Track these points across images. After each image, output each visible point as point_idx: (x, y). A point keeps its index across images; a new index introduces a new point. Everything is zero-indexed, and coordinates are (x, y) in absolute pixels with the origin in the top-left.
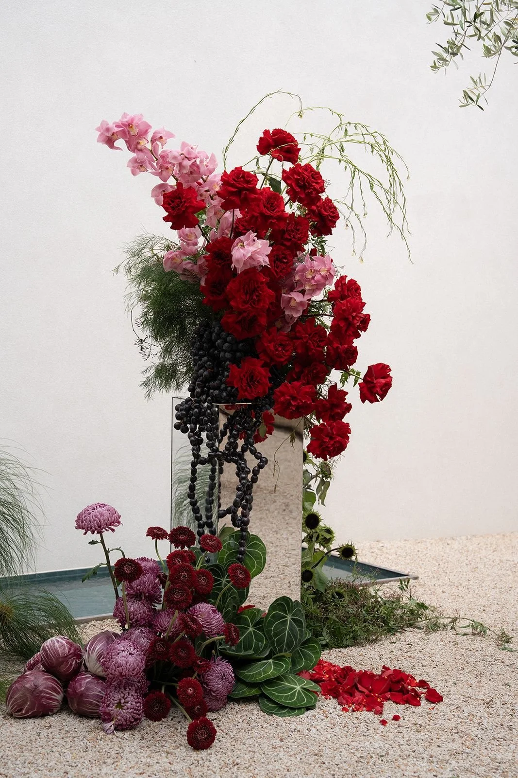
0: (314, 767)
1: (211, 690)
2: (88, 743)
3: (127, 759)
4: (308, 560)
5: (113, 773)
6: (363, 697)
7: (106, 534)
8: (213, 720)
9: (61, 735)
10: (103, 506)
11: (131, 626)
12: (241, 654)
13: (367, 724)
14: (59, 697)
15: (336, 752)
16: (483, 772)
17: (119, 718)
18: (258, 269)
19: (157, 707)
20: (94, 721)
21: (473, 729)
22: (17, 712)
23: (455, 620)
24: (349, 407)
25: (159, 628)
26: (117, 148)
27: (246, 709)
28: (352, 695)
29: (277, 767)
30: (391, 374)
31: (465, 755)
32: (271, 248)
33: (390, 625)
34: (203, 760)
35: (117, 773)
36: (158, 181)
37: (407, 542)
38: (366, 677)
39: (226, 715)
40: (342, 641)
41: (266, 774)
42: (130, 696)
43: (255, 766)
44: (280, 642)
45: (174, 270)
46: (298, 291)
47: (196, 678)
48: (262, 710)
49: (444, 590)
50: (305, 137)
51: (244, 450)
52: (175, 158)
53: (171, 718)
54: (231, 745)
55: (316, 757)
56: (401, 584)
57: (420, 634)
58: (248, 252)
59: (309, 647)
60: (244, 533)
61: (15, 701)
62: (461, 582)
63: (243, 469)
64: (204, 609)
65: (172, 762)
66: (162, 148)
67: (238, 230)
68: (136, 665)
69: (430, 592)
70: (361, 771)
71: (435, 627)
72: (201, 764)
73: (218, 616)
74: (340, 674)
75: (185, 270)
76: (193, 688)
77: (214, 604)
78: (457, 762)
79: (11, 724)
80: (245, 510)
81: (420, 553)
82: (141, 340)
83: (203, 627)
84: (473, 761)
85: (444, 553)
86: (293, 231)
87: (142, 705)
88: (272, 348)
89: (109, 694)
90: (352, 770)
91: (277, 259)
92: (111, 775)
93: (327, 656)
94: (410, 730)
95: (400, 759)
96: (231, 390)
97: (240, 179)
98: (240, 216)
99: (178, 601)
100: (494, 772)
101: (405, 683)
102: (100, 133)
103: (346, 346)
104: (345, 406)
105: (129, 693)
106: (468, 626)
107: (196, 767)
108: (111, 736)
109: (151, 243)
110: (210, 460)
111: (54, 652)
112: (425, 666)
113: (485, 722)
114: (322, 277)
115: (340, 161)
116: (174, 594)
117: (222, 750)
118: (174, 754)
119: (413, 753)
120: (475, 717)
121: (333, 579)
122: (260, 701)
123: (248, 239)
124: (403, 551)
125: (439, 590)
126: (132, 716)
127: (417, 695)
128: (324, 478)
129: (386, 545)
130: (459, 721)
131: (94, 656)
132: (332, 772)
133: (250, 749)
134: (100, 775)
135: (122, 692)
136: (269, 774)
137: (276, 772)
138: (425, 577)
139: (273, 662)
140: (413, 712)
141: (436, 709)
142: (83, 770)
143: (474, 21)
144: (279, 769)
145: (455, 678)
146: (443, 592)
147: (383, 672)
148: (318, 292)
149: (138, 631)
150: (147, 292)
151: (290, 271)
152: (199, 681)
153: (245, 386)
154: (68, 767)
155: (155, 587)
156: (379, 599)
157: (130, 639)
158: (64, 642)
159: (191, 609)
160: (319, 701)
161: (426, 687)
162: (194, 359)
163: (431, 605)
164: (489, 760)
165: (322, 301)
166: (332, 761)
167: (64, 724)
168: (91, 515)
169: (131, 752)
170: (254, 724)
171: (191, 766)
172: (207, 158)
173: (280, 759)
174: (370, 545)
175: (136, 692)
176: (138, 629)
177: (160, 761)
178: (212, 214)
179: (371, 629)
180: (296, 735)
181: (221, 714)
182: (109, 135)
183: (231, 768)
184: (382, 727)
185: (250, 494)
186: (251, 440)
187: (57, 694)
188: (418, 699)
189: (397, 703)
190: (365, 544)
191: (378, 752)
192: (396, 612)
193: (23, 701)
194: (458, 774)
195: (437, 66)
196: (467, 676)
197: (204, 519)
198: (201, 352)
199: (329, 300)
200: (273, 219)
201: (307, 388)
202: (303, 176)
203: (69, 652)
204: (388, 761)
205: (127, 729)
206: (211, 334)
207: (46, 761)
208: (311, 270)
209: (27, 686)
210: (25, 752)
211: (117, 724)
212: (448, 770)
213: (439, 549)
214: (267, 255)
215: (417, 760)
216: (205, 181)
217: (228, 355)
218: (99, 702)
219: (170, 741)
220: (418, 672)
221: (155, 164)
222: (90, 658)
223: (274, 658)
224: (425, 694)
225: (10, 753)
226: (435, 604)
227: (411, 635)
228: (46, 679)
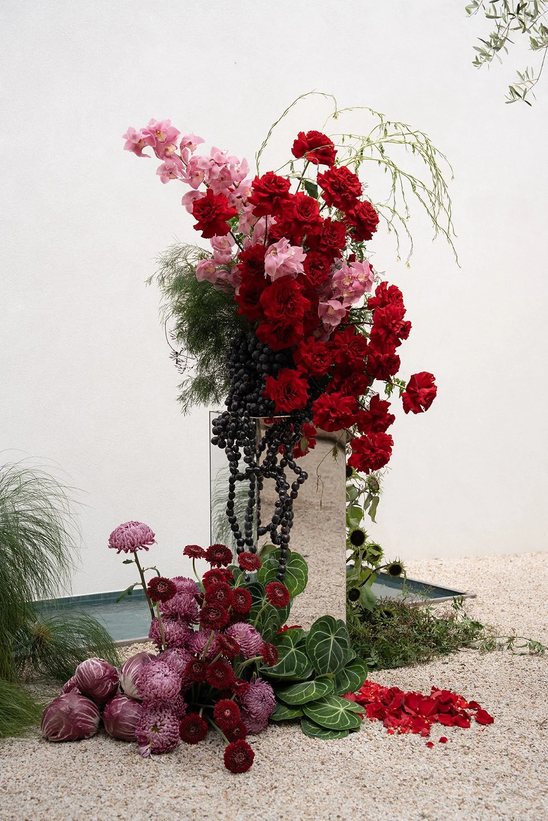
0: (355, 791)
1: (250, 712)
2: (124, 767)
3: (162, 783)
4: (355, 578)
5: (147, 797)
6: (410, 718)
7: (141, 553)
8: (253, 743)
9: (97, 759)
10: (137, 523)
11: (167, 648)
12: (283, 675)
13: (413, 747)
14: (95, 720)
15: (379, 774)
16: (532, 795)
17: (155, 741)
18: (293, 277)
19: (193, 730)
20: (130, 744)
21: (524, 751)
22: (53, 735)
23: (511, 639)
24: (392, 419)
25: (196, 649)
26: (144, 156)
27: (288, 731)
28: (398, 717)
29: (316, 791)
30: (436, 383)
31: (513, 777)
32: (306, 255)
33: (443, 645)
34: (240, 783)
35: (152, 797)
36: (189, 188)
37: (467, 559)
38: (414, 698)
39: (267, 738)
40: (392, 662)
41: (304, 797)
42: (166, 719)
43: (294, 789)
44: (323, 663)
45: (207, 280)
46: (336, 299)
47: (234, 700)
48: (304, 733)
49: (504, 609)
50: (343, 139)
51: (283, 465)
52: (204, 164)
53: (209, 741)
54: (270, 769)
55: (358, 780)
56: (455, 602)
57: (475, 654)
58: (281, 260)
59: (354, 668)
60: (284, 551)
61: (49, 725)
62: (522, 600)
63: (282, 484)
64: (241, 629)
65: (208, 786)
66: (192, 154)
67: (272, 237)
68: (171, 687)
69: (488, 611)
70: (403, 794)
71: (490, 647)
72: (238, 788)
73: (256, 636)
74: (387, 695)
75: (219, 279)
76: (230, 710)
77: (252, 624)
78: (505, 785)
79: (46, 748)
80: (285, 526)
81: (480, 571)
82: (177, 353)
83: (241, 647)
84: (521, 784)
85: (507, 571)
86: (329, 237)
87: (178, 727)
88: (310, 358)
89: (144, 717)
90: (394, 793)
91: (312, 266)
92: (145, 799)
93: (375, 677)
94: (457, 752)
95: (444, 782)
96: (268, 403)
97: (272, 184)
98: (274, 222)
99: (214, 621)
100: (543, 795)
101: (454, 704)
102: (126, 140)
103: (387, 355)
104: (388, 417)
105: (165, 716)
106: (526, 646)
107: (233, 790)
108: (147, 760)
109: (184, 252)
110: (248, 475)
111: (88, 674)
112: (478, 687)
113: (536, 743)
114: (361, 283)
115: (380, 162)
116: (209, 613)
117: (260, 774)
118: (211, 777)
119: (458, 776)
120: (527, 739)
121: (382, 598)
122: (302, 724)
123: (281, 246)
124: (463, 569)
125: (498, 609)
126: (169, 739)
127: (467, 716)
128: (372, 493)
129: (444, 563)
130: (509, 743)
131: (130, 678)
132: (373, 796)
133: (289, 772)
134: (134, 799)
135: (158, 715)
136: (307, 798)
137: (315, 796)
138: (484, 595)
139: (315, 683)
140: (462, 734)
141: (487, 731)
142: (116, 794)
143: (518, 13)
144: (318, 793)
145: (508, 699)
146: (503, 611)
147: (432, 693)
148: (356, 299)
149: (174, 652)
150: (180, 303)
151: (328, 280)
152: (238, 704)
153: (282, 399)
154: (102, 791)
155: (191, 606)
156: (432, 619)
157: (166, 661)
158: (99, 664)
159: (229, 629)
160: (364, 723)
161: (477, 708)
162: (230, 372)
163: (488, 624)
164: (538, 783)
165: (363, 308)
166: (373, 784)
167: (100, 748)
168: (124, 533)
169: (167, 776)
170: (295, 747)
171: (228, 790)
172: (238, 163)
173: (320, 783)
174: (428, 563)
175: (172, 715)
176: (175, 650)
177: (195, 785)
178: (244, 221)
179: (422, 649)
180: (338, 758)
181: (262, 737)
182: (136, 142)
183: (268, 792)
184: (429, 749)
185: (290, 510)
186: (290, 454)
187: (93, 717)
188: (468, 720)
189: (445, 725)
190: (423, 562)
191: (422, 775)
192: (449, 632)
193: (58, 724)
194: (505, 797)
195: (480, 61)
196: (521, 697)
197: (244, 537)
198: (238, 365)
199: (369, 307)
200: (307, 225)
201: (347, 400)
202: (338, 179)
203: (104, 674)
204: (432, 784)
205: (163, 753)
206: (247, 345)
207: (80, 785)
208: (349, 276)
209: (62, 709)
210: (59, 776)
211: (153, 747)
212: (494, 793)
213: (501, 566)
214: (302, 263)
215: (463, 783)
216: (237, 187)
217: (264, 367)
218: (134, 725)
219: (208, 764)
220: (470, 694)
221: (185, 171)
222: (126, 681)
223: (316, 680)
224: (475, 715)
225: (43, 777)
226: (493, 623)
227: (465, 656)
228: (82, 702)
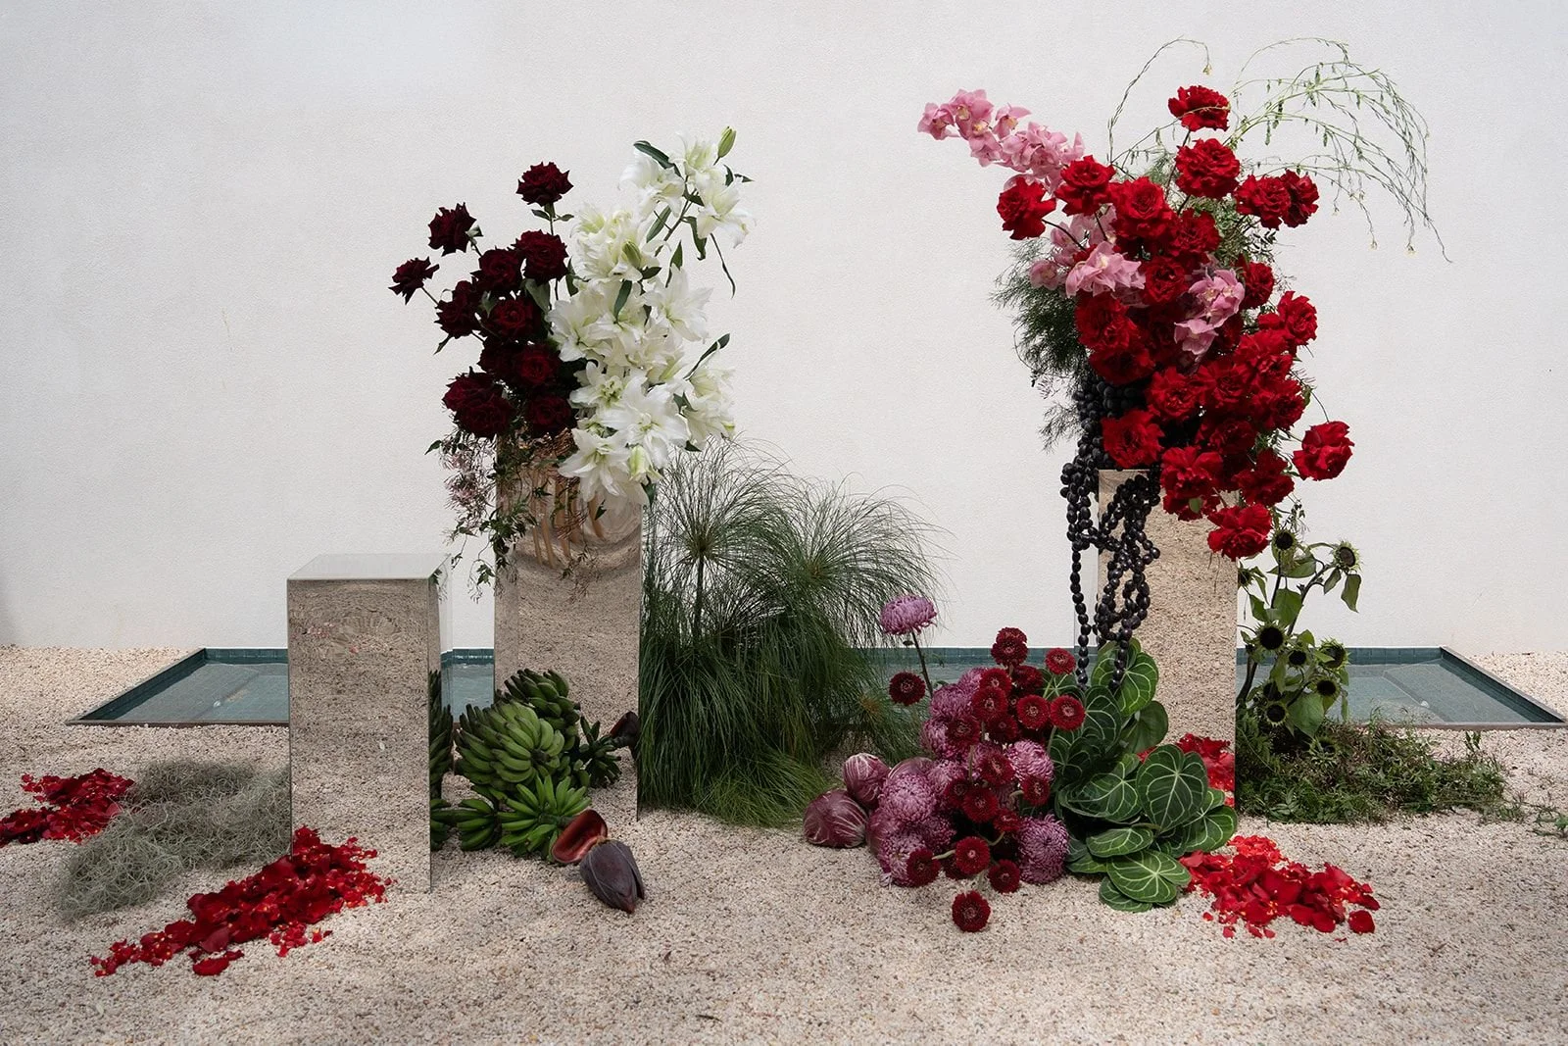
1: (1027, 856)
12: (1091, 815)
14: (858, 829)
17: (896, 870)
24: (1288, 485)
26: (944, 137)
30: (1351, 438)
42: (910, 846)
46: (1198, 319)
51: (1132, 534)
59: (1219, 817)
60: (1122, 650)
61: (810, 822)
64: (1025, 749)
68: (915, 809)
73: (1043, 761)
76: (976, 851)
77: (1040, 744)
83: (1014, 773)
88: (1163, 397)
91: (1155, 277)
97: (1083, 174)
104: (1284, 484)
105: (910, 842)
108: (887, 890)
111: (855, 772)
114: (1227, 299)
115: (1306, 119)
122: (1100, 882)
128: (1340, 570)
135: (900, 839)
139: (1131, 833)
141: (1346, 942)
159: (1010, 746)
160: (1187, 897)
175: (921, 842)
187: (855, 824)
193: (814, 825)
201: (1208, 457)
205: (905, 885)
209: (820, 808)
211: (893, 876)
228: (844, 804)
